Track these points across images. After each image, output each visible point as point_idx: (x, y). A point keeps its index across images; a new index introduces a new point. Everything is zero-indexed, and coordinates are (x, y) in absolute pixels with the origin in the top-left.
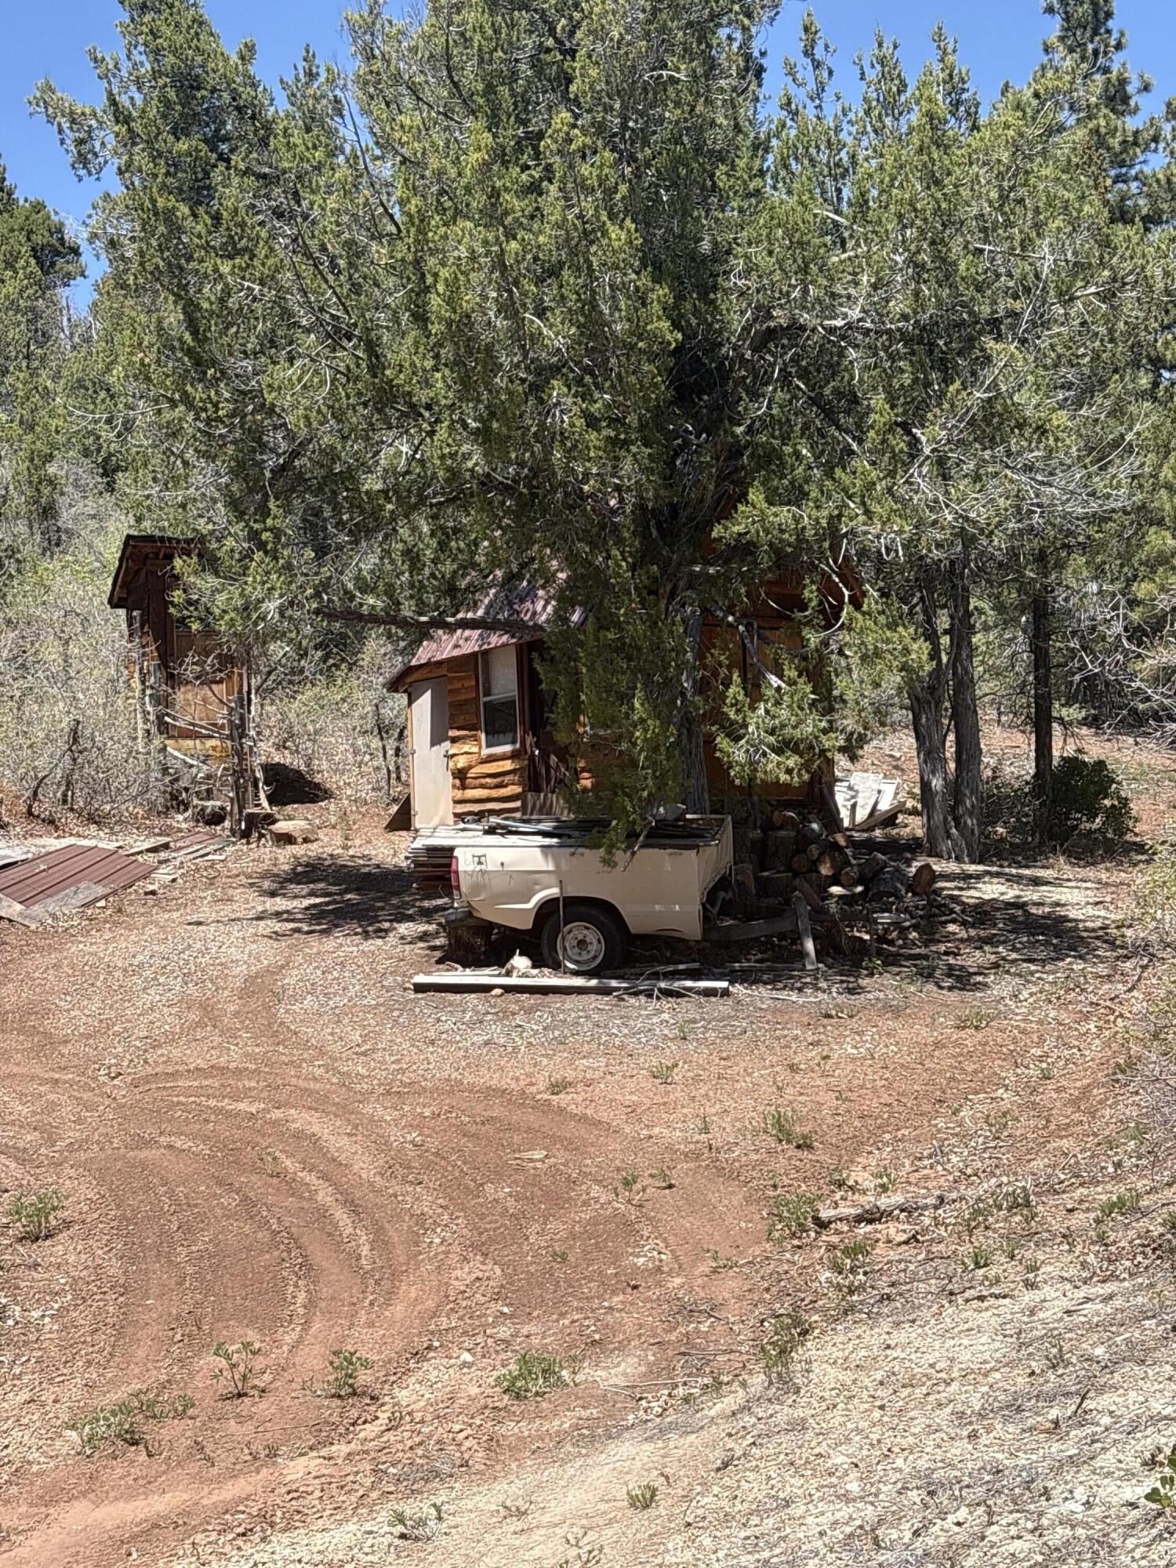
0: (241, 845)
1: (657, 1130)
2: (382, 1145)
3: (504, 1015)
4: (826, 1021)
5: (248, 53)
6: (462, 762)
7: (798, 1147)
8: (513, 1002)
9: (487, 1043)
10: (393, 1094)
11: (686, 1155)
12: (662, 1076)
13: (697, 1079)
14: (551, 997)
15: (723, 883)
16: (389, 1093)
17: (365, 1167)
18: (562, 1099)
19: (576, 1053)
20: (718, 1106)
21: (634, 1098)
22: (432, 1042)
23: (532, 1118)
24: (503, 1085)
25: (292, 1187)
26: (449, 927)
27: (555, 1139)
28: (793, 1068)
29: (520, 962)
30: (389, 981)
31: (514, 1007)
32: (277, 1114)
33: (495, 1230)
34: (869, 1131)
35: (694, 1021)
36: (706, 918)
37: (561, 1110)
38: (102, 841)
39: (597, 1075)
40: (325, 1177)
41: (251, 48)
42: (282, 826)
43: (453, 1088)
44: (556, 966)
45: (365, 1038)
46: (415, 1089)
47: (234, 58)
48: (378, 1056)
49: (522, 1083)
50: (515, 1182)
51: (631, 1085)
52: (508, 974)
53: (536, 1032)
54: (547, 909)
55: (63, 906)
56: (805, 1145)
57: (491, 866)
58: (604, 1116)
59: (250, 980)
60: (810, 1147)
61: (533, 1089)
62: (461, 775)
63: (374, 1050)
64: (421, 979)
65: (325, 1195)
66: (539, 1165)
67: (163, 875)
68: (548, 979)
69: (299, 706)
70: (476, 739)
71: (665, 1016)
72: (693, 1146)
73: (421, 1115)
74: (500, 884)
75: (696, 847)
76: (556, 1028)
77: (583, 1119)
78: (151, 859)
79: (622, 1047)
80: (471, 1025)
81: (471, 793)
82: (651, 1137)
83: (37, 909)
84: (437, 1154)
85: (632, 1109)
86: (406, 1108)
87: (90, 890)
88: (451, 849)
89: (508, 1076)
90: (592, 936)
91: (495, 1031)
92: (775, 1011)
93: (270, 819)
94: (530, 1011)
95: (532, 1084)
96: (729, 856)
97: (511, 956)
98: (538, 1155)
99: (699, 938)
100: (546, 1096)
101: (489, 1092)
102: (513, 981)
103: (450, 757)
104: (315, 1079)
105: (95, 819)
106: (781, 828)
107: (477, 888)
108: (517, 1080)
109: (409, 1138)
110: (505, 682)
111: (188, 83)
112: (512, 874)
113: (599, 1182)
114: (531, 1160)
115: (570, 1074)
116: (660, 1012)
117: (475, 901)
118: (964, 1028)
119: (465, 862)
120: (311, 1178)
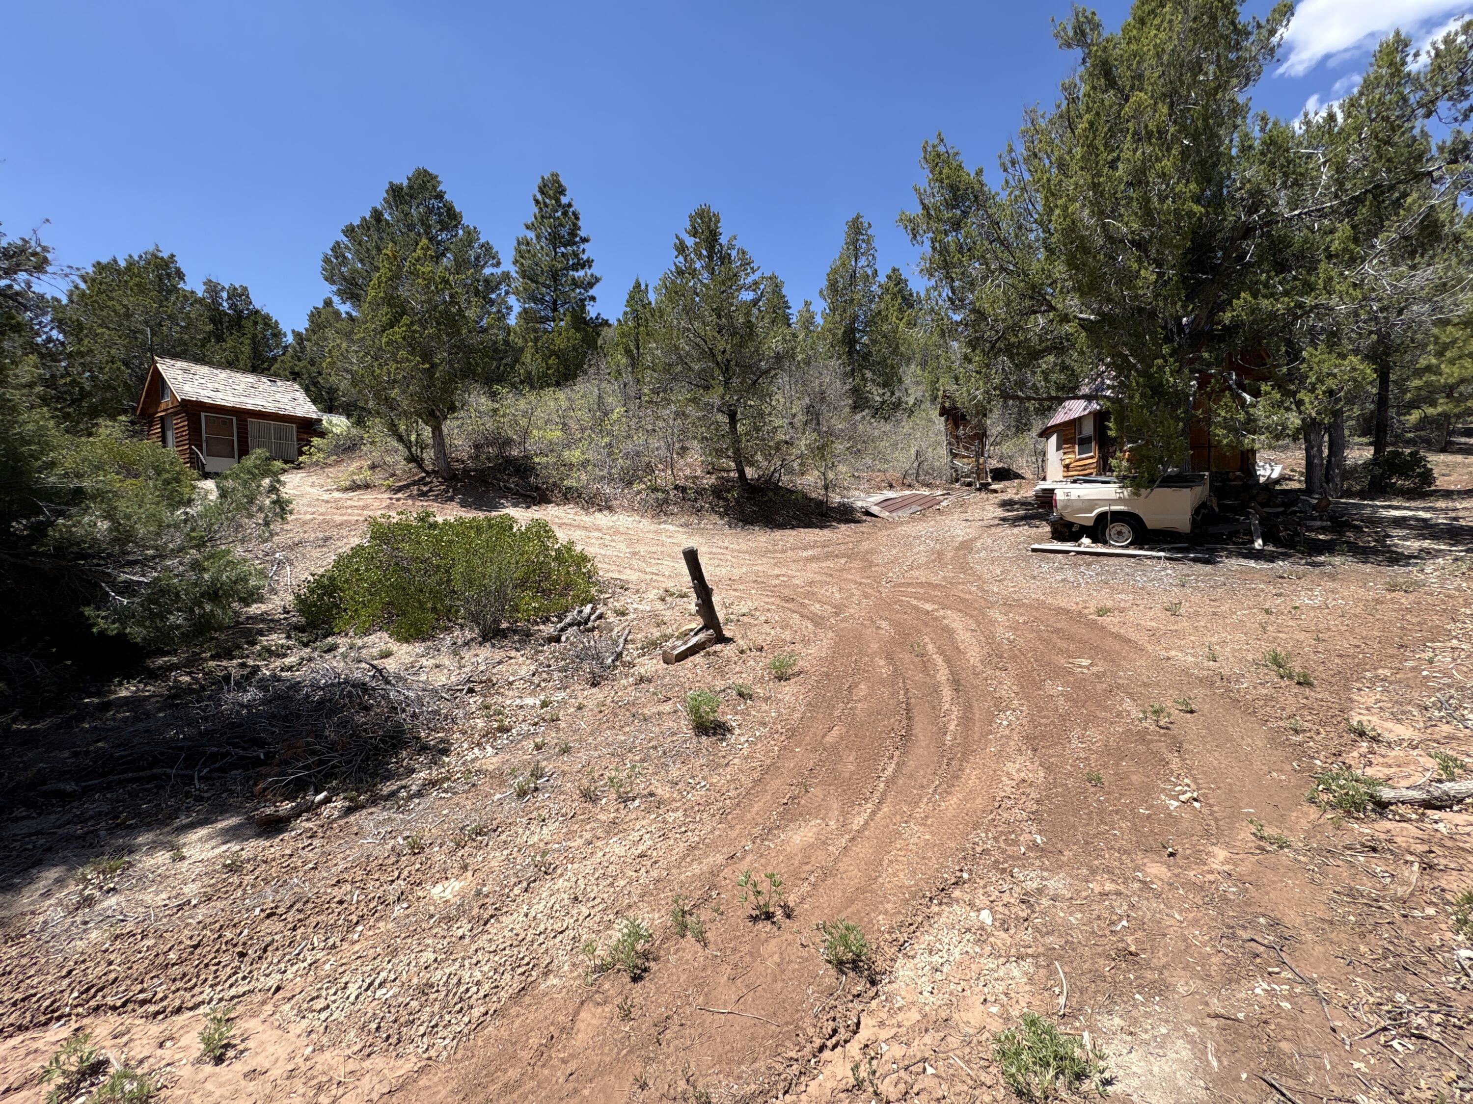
0: (978, 493)
1: (1173, 653)
2: (990, 638)
3: (1075, 565)
4: (1280, 580)
5: (979, 172)
6: (1067, 462)
7: (1299, 683)
8: (1080, 559)
9: (1063, 580)
10: (1008, 605)
11: (1201, 681)
12: (1173, 610)
13: (1197, 614)
14: (1102, 558)
15: (1203, 505)
16: (1005, 604)
17: (974, 655)
18: (1106, 620)
19: (1114, 590)
20: (1216, 636)
21: (1153, 624)
22: (1034, 578)
23: (1083, 632)
24: (1068, 607)
25: (926, 665)
26: (1053, 524)
27: (1097, 650)
28: (1268, 612)
29: (1086, 541)
30: (1020, 547)
31: (1080, 562)
32: (941, 613)
33: (1046, 725)
34: (1350, 669)
35: (1189, 576)
36: (1194, 522)
37: (1103, 628)
38: (926, 492)
39: (1128, 605)
40: (948, 661)
41: (981, 171)
42: (994, 487)
43: (1041, 605)
44: (1105, 543)
45: (1002, 573)
46: (1019, 604)
47: (973, 175)
48: (1005, 583)
49: (1080, 607)
50: (1067, 682)
51: (1150, 614)
52: (1079, 546)
53: (1091, 576)
54: (1102, 516)
55: (904, 514)
56: (1305, 683)
57: (1073, 497)
58: (1133, 636)
59: (962, 543)
60: (1310, 685)
61: (1087, 611)
62: (1067, 467)
63: (1005, 579)
64: (1034, 546)
65: (943, 675)
66: (1085, 671)
67: (944, 504)
68: (1100, 548)
69: (1007, 448)
70: (1074, 452)
71: (1169, 572)
72: (1205, 672)
73: (1018, 621)
74: (1079, 505)
75: (1191, 487)
76: (1103, 574)
77: (1117, 636)
78: (941, 498)
79: (1143, 589)
80: (1057, 570)
81: (1071, 473)
82: (1169, 659)
83: (894, 514)
84: (1020, 650)
85: (1152, 633)
86: (1011, 615)
87: (915, 508)
88: (1053, 490)
89: (1070, 602)
90: (1126, 529)
91: (1070, 574)
92: (1241, 572)
93: (990, 484)
94: (1089, 564)
95: (1085, 608)
96: (1207, 492)
97: (1081, 537)
98: (1085, 662)
99: (1188, 531)
100: (1094, 617)
101: (1062, 611)
102: (1082, 549)
103: (1062, 460)
104: (970, 593)
105: (928, 485)
106: (1234, 480)
107: (1065, 507)
108: (1077, 604)
109: (1007, 635)
110: (1088, 429)
111: (953, 188)
112: (1084, 501)
113: (1131, 695)
114: (1080, 666)
115: (1109, 604)
116: (1166, 569)
117: (1065, 513)
118: (1394, 591)
119: (1060, 495)
120: (939, 660)
